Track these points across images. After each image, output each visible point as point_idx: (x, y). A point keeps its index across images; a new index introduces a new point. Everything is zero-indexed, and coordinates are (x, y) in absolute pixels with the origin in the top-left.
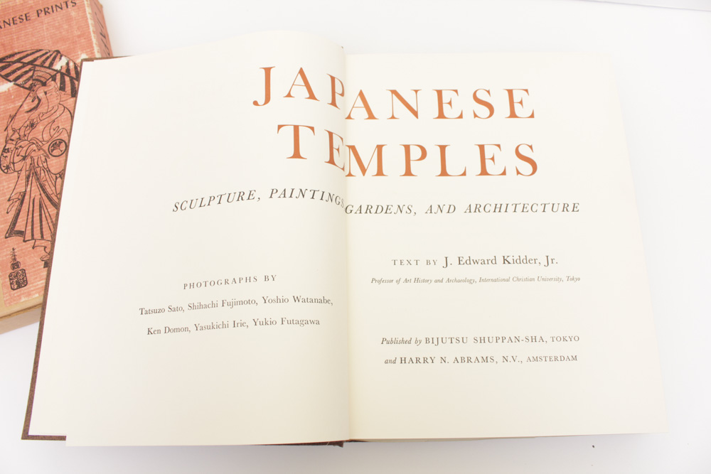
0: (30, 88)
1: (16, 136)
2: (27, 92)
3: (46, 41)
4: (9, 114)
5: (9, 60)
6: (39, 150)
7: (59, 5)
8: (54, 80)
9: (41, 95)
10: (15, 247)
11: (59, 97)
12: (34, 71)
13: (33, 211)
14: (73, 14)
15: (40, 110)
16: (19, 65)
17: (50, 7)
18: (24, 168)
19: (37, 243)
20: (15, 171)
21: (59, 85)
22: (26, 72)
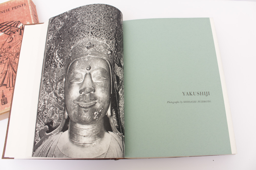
1: (4, 51)
2: (8, 36)
3: (15, 18)
4: (2, 43)
5: (2, 25)
6: (12, 56)
7: (20, 5)
8: (18, 31)
9: (13, 37)
10: (3, 90)
11: (19, 37)
12: (11, 28)
13: (10, 77)
14: (25, 8)
15: (13, 42)
16: (6, 26)
17: (17, 6)
18: (7, 62)
19: (11, 88)
20: (4, 63)
21: (19, 33)
22: (8, 29)
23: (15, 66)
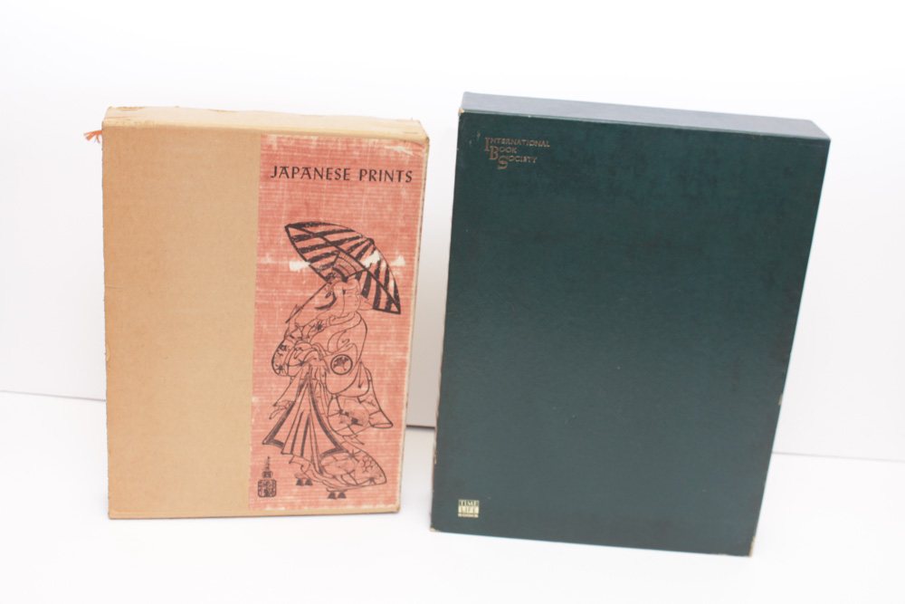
0: (327, 279)
1: (297, 334)
2: (323, 282)
3: (361, 221)
4: (296, 303)
5: (309, 229)
6: (320, 360)
7: (390, 172)
8: (358, 278)
9: (338, 292)
10: (271, 456)
11: (358, 303)
12: (338, 257)
13: (298, 425)
14: (404, 193)
15: (332, 311)
16: (320, 241)
17: (378, 172)
18: (299, 375)
19: (295, 459)
20: (288, 375)
21: (362, 287)
22: (327, 255)
23: (323, 397)
